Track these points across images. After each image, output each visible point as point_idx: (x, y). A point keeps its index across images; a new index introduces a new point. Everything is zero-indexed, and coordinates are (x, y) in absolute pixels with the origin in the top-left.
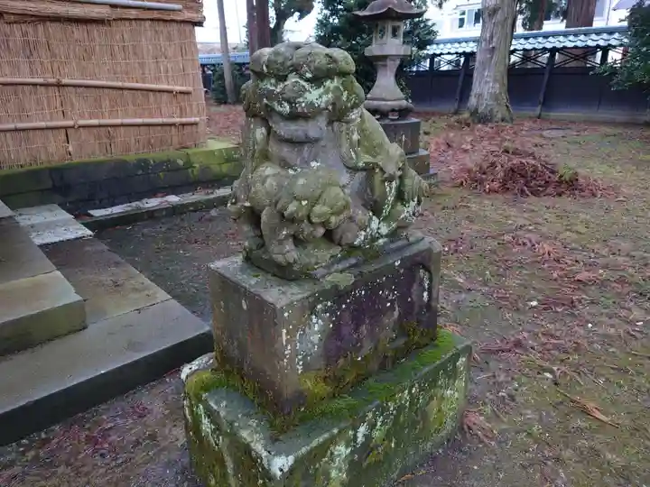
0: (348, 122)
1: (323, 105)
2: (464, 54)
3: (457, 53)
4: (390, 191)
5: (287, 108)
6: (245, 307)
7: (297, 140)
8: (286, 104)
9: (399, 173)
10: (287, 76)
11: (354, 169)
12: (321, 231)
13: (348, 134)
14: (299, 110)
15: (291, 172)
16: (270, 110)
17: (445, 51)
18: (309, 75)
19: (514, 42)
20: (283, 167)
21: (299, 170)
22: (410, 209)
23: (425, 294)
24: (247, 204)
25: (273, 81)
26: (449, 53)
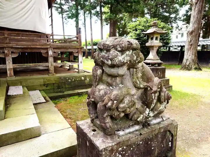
0: (136, 68)
1: (125, 61)
2: (181, 46)
3: (178, 46)
4: (155, 98)
5: (110, 62)
6: (88, 145)
7: (114, 75)
8: (110, 61)
9: (159, 90)
10: (110, 49)
11: (138, 88)
12: (122, 115)
13: (136, 74)
14: (115, 63)
15: (111, 88)
16: (103, 63)
17: (174, 45)
18: (119, 49)
19: (199, 42)
20: (108, 86)
21: (114, 87)
22: (163, 106)
23: (170, 143)
24: (93, 100)
25: (105, 51)
26: (175, 46)
